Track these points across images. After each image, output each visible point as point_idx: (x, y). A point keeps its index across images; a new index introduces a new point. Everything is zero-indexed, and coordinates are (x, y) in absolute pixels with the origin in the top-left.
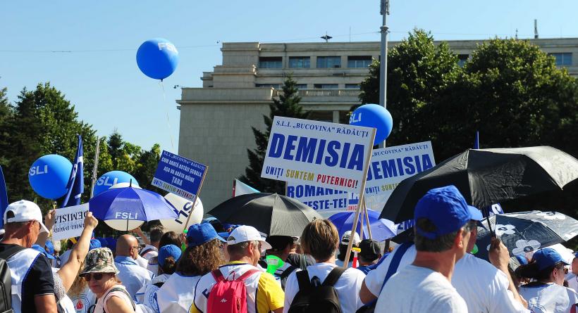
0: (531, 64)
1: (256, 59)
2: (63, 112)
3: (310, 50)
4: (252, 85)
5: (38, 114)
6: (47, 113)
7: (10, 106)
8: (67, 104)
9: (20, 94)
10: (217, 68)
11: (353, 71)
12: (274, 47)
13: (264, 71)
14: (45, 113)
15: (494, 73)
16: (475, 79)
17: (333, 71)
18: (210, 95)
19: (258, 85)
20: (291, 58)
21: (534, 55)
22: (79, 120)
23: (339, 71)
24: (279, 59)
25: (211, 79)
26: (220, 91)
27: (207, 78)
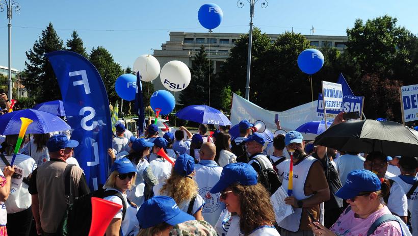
0: (302, 43)
1: (183, 39)
2: (108, 59)
3: (205, 36)
4: (182, 50)
5: (99, 59)
6: (102, 59)
7: (88, 55)
8: (109, 55)
9: (91, 50)
10: (168, 42)
11: (222, 45)
12: (190, 34)
13: (186, 44)
14: (101, 59)
15: (287, 46)
16: (279, 48)
17: (214, 44)
18: (165, 53)
19: (184, 50)
20: (197, 39)
21: (303, 40)
22: (114, 62)
23: (216, 45)
24: (192, 39)
25: (165, 47)
26: (169, 52)
27: (164, 46)
